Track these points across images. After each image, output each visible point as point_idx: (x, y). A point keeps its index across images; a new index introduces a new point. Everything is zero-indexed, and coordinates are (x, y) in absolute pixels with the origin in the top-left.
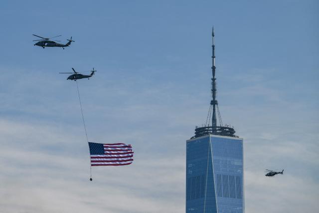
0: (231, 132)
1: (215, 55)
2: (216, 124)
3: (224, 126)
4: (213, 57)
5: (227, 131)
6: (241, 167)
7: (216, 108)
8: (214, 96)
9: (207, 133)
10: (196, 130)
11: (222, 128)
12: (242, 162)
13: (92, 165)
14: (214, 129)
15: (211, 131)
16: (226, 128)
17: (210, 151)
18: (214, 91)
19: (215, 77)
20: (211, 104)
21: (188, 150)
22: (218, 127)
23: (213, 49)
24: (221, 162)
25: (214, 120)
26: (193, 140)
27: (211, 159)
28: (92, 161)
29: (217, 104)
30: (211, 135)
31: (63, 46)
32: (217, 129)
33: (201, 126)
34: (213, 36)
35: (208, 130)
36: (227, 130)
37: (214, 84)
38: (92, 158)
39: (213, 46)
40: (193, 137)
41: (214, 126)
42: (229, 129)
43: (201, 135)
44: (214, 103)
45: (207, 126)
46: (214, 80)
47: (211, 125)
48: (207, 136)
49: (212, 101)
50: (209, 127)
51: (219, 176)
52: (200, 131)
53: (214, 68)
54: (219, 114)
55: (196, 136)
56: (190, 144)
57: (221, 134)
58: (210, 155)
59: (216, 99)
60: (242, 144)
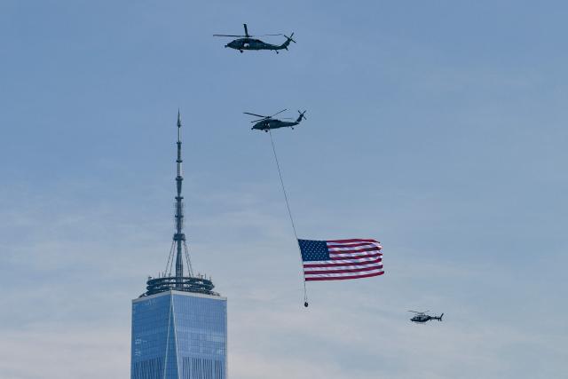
0: (207, 286)
1: (182, 158)
2: (181, 274)
3: (195, 276)
4: (179, 161)
5: (201, 286)
6: (223, 345)
7: (182, 246)
8: (179, 227)
9: (167, 289)
10: (148, 283)
11: (192, 280)
12: (225, 337)
13: (307, 279)
14: (179, 281)
15: (174, 285)
16: (199, 280)
17: (172, 318)
18: (179, 217)
19: (181, 195)
20: (175, 239)
21: (135, 317)
22: (186, 278)
23: (179, 147)
24: (189, 337)
25: (179, 266)
26: (144, 298)
27: (172, 331)
28: (306, 273)
29: (184, 240)
30: (174, 292)
31: (276, 48)
32: (184, 281)
33: (157, 277)
34: (179, 126)
35: (169, 283)
36: (201, 283)
37: (179, 207)
38: (305, 266)
39: (179, 144)
40: (143, 295)
41: (179, 278)
42: (205, 281)
43: (158, 291)
44: (179, 238)
45: (167, 276)
46: (179, 199)
47: (174, 275)
48: (166, 293)
49: (176, 235)
50: (170, 279)
51: (186, 360)
52: (155, 286)
53: (179, 180)
54: (187, 256)
55: (149, 294)
56: (138, 306)
57: (189, 290)
58: (172, 325)
59: (182, 232)
60: (225, 307)
